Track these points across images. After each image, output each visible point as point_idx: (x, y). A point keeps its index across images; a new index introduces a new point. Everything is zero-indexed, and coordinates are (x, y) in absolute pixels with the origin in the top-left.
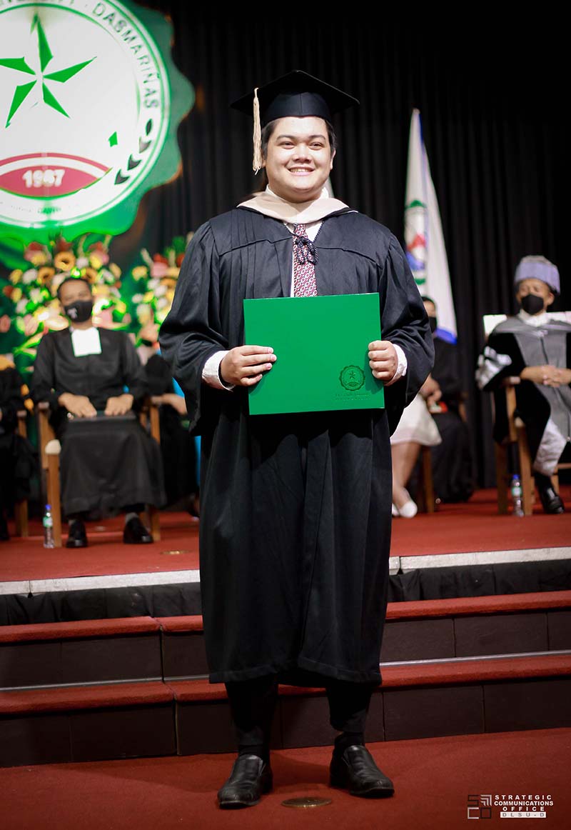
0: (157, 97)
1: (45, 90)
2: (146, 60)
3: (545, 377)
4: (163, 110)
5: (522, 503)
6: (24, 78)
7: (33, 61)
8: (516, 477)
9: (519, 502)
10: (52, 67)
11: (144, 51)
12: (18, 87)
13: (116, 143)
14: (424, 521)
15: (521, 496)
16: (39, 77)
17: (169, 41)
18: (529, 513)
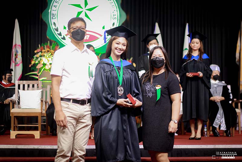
0: (116, 16)
1: (85, 13)
2: (113, 6)
3: (215, 99)
4: (118, 20)
5: (207, 133)
6: (80, 10)
7: (83, 5)
8: (205, 126)
9: (206, 133)
10: (88, 7)
11: (113, 4)
12: (78, 12)
13: (104, 29)
14: (180, 136)
15: (206, 131)
16: (84, 10)
17: (120, 2)
18: (208, 136)
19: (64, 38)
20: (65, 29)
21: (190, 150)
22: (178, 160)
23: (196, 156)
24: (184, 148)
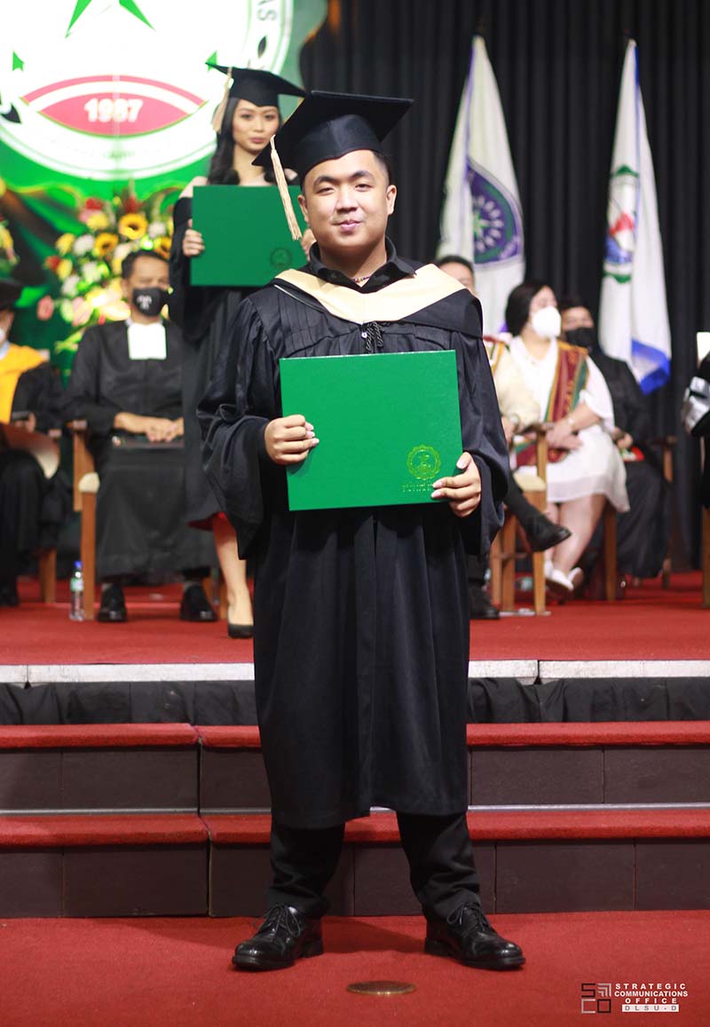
0: (275, 5)
4: (283, 24)
19: (13, 116)
20: (18, 70)
21: (659, 686)
22: (599, 737)
23: (686, 715)
24: (630, 675)
